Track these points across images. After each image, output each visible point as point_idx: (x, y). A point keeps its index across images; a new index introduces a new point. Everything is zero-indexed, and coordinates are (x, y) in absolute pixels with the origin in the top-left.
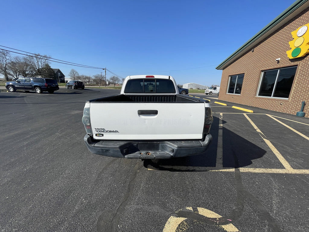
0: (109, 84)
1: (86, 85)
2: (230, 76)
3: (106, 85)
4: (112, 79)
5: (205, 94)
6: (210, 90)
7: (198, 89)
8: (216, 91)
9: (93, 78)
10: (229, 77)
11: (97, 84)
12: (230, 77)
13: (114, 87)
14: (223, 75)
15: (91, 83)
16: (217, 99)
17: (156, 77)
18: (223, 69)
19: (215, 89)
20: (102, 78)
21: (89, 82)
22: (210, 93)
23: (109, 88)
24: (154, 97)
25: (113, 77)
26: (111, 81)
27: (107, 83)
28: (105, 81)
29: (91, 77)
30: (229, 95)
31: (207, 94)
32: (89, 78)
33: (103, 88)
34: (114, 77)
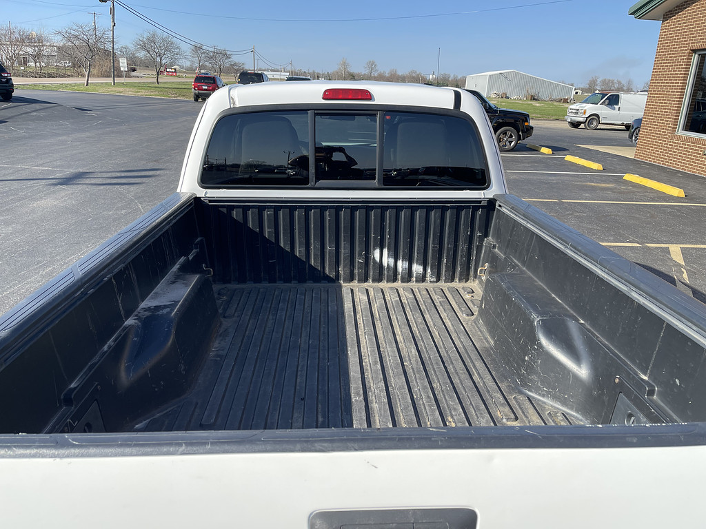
0: (134, 70)
1: (25, 75)
2: (694, 51)
3: (118, 73)
4: (144, 47)
5: (567, 126)
6: (590, 109)
7: (533, 98)
8: (616, 112)
9: (59, 41)
10: (689, 58)
11: (77, 67)
12: (695, 58)
13: (157, 87)
14: (661, 44)
15: (47, 65)
16: (629, 153)
17: (385, 94)
18: (667, 16)
19: (613, 101)
20: (99, 39)
21: (38, 57)
22: (590, 122)
23: (130, 92)
24: (368, 209)
25: (148, 39)
26: (142, 54)
27: (123, 65)
28: (111, 56)
29: (45, 34)
30: (691, 140)
31: (575, 125)
32: (37, 41)
33: (101, 91)
34: (152, 40)
